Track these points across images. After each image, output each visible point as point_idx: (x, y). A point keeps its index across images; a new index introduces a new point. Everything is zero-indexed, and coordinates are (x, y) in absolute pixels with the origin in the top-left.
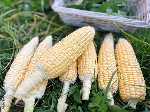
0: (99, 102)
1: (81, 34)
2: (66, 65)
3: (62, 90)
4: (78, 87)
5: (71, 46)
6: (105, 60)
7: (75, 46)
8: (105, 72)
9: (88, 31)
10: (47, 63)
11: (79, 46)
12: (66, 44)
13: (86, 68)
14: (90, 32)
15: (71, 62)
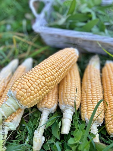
0: (80, 138)
1: (62, 56)
2: (43, 93)
3: (39, 120)
4: (57, 118)
5: (50, 70)
6: (90, 87)
7: (54, 71)
8: (89, 100)
9: (70, 53)
10: (20, 91)
11: (59, 70)
12: (44, 68)
13: (67, 95)
14: (72, 54)
15: (49, 89)
